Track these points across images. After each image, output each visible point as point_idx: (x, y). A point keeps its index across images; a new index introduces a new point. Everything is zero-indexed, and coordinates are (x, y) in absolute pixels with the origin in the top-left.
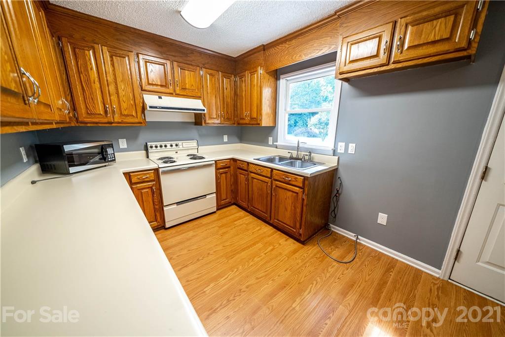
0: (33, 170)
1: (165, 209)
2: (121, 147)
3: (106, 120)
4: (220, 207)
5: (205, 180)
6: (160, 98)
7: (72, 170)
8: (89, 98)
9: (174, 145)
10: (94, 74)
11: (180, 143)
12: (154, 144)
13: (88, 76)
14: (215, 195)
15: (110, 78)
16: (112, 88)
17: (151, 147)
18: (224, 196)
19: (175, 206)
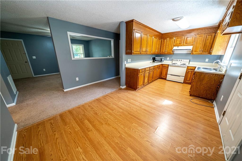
0: (152, 61)
1: (168, 75)
2: (168, 59)
3: (164, 53)
4: (185, 82)
5: (182, 71)
6: (178, 47)
7: (155, 62)
8: (163, 49)
9: (180, 60)
10: (165, 44)
11: (183, 60)
12: (174, 59)
13: (164, 45)
14: (184, 77)
15: (168, 44)
16: (168, 46)
17: (174, 60)
18: (188, 79)
19: (170, 75)
